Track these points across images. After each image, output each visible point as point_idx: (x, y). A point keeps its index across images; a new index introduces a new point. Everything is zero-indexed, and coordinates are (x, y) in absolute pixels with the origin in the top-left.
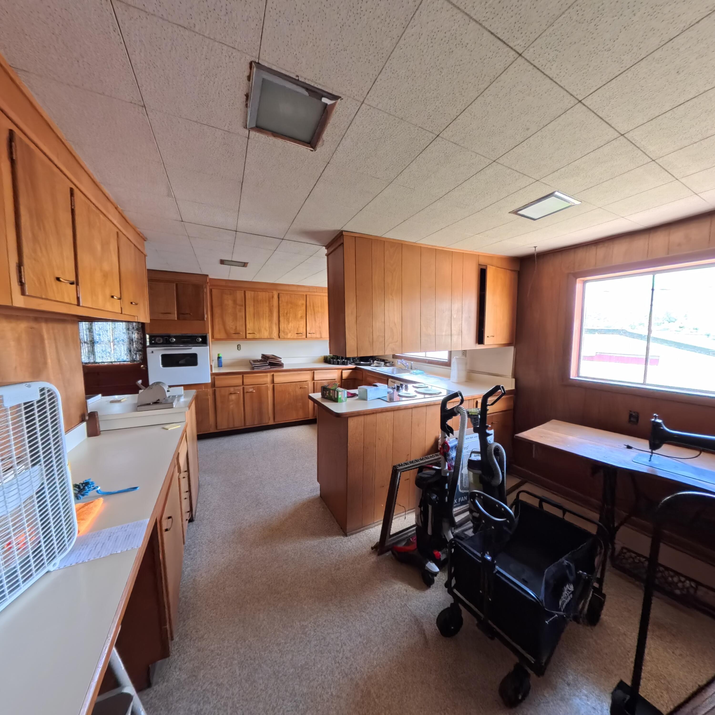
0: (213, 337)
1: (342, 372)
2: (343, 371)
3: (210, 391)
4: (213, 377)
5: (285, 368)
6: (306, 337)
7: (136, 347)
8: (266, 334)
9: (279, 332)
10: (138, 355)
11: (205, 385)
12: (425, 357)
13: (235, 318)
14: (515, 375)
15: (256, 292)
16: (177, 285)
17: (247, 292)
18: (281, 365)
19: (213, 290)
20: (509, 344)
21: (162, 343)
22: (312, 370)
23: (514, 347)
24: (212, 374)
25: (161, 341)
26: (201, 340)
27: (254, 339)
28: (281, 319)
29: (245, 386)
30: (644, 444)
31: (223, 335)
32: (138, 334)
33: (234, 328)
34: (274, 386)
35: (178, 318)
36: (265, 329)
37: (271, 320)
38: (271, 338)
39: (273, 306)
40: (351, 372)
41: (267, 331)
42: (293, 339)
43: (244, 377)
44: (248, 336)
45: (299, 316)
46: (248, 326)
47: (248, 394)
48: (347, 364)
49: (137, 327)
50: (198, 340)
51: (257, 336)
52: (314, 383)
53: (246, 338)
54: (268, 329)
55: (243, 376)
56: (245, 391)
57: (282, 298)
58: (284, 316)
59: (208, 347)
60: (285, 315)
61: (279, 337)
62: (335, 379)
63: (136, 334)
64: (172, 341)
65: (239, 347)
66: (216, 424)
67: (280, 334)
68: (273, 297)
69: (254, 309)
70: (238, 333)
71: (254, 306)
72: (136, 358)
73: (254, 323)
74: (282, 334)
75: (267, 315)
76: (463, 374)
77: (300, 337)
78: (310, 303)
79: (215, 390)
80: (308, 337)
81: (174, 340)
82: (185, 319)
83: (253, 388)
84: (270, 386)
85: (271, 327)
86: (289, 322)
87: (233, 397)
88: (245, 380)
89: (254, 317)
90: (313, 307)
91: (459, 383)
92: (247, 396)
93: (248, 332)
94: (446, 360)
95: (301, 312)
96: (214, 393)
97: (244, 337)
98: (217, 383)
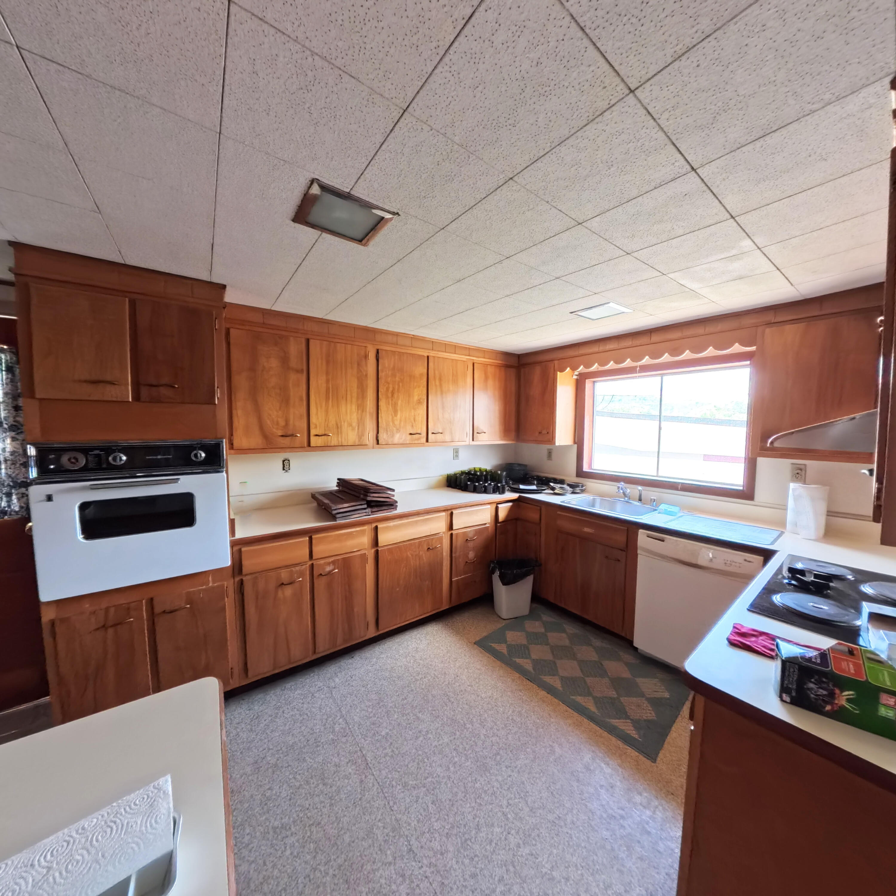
0: (231, 445)
1: (497, 509)
2: (500, 506)
3: (230, 584)
4: (236, 548)
5: (400, 509)
6: (427, 441)
7: (9, 476)
8: (351, 436)
9: (378, 432)
10: (14, 497)
11: (217, 572)
13: (285, 401)
15: (332, 344)
16: (133, 304)
17: (312, 342)
18: (392, 505)
19: (232, 331)
21: (85, 469)
22: (448, 510)
24: (235, 544)
25: (82, 462)
26: (203, 455)
27: (326, 447)
28: (382, 404)
29: (315, 563)
31: (256, 440)
32: (13, 439)
33: (282, 423)
34: (377, 552)
35: (137, 397)
36: (350, 425)
37: (361, 407)
38: (360, 445)
39: (366, 375)
40: (512, 507)
41: (353, 429)
42: (403, 445)
43: (314, 541)
44: (314, 441)
45: (416, 398)
46: (313, 419)
47: (324, 580)
48: (503, 492)
49: (11, 420)
50: (196, 456)
51: (334, 442)
52: (452, 534)
53: (309, 445)
54: (355, 424)
55: (311, 538)
56: (316, 573)
57: (385, 362)
58: (387, 397)
59: (224, 474)
60: (390, 395)
61: (378, 443)
62: (485, 524)
63: (8, 441)
64: (119, 463)
65: (286, 465)
66: (246, 664)
67: (380, 435)
68: (366, 356)
69: (328, 381)
70: (293, 435)
71: (327, 373)
72: (9, 506)
73: (327, 411)
74: (383, 436)
75: (355, 395)
77: (416, 442)
78: (435, 373)
79: (242, 582)
80: (429, 441)
81: (124, 458)
82: (156, 400)
83: (333, 562)
84: (371, 554)
85: (361, 422)
86: (395, 412)
87: (288, 591)
88: (315, 549)
89: (327, 399)
90: (440, 380)
92: (321, 584)
93: (313, 432)
95: (419, 393)
96: (241, 587)
97: (306, 445)
98: (248, 565)
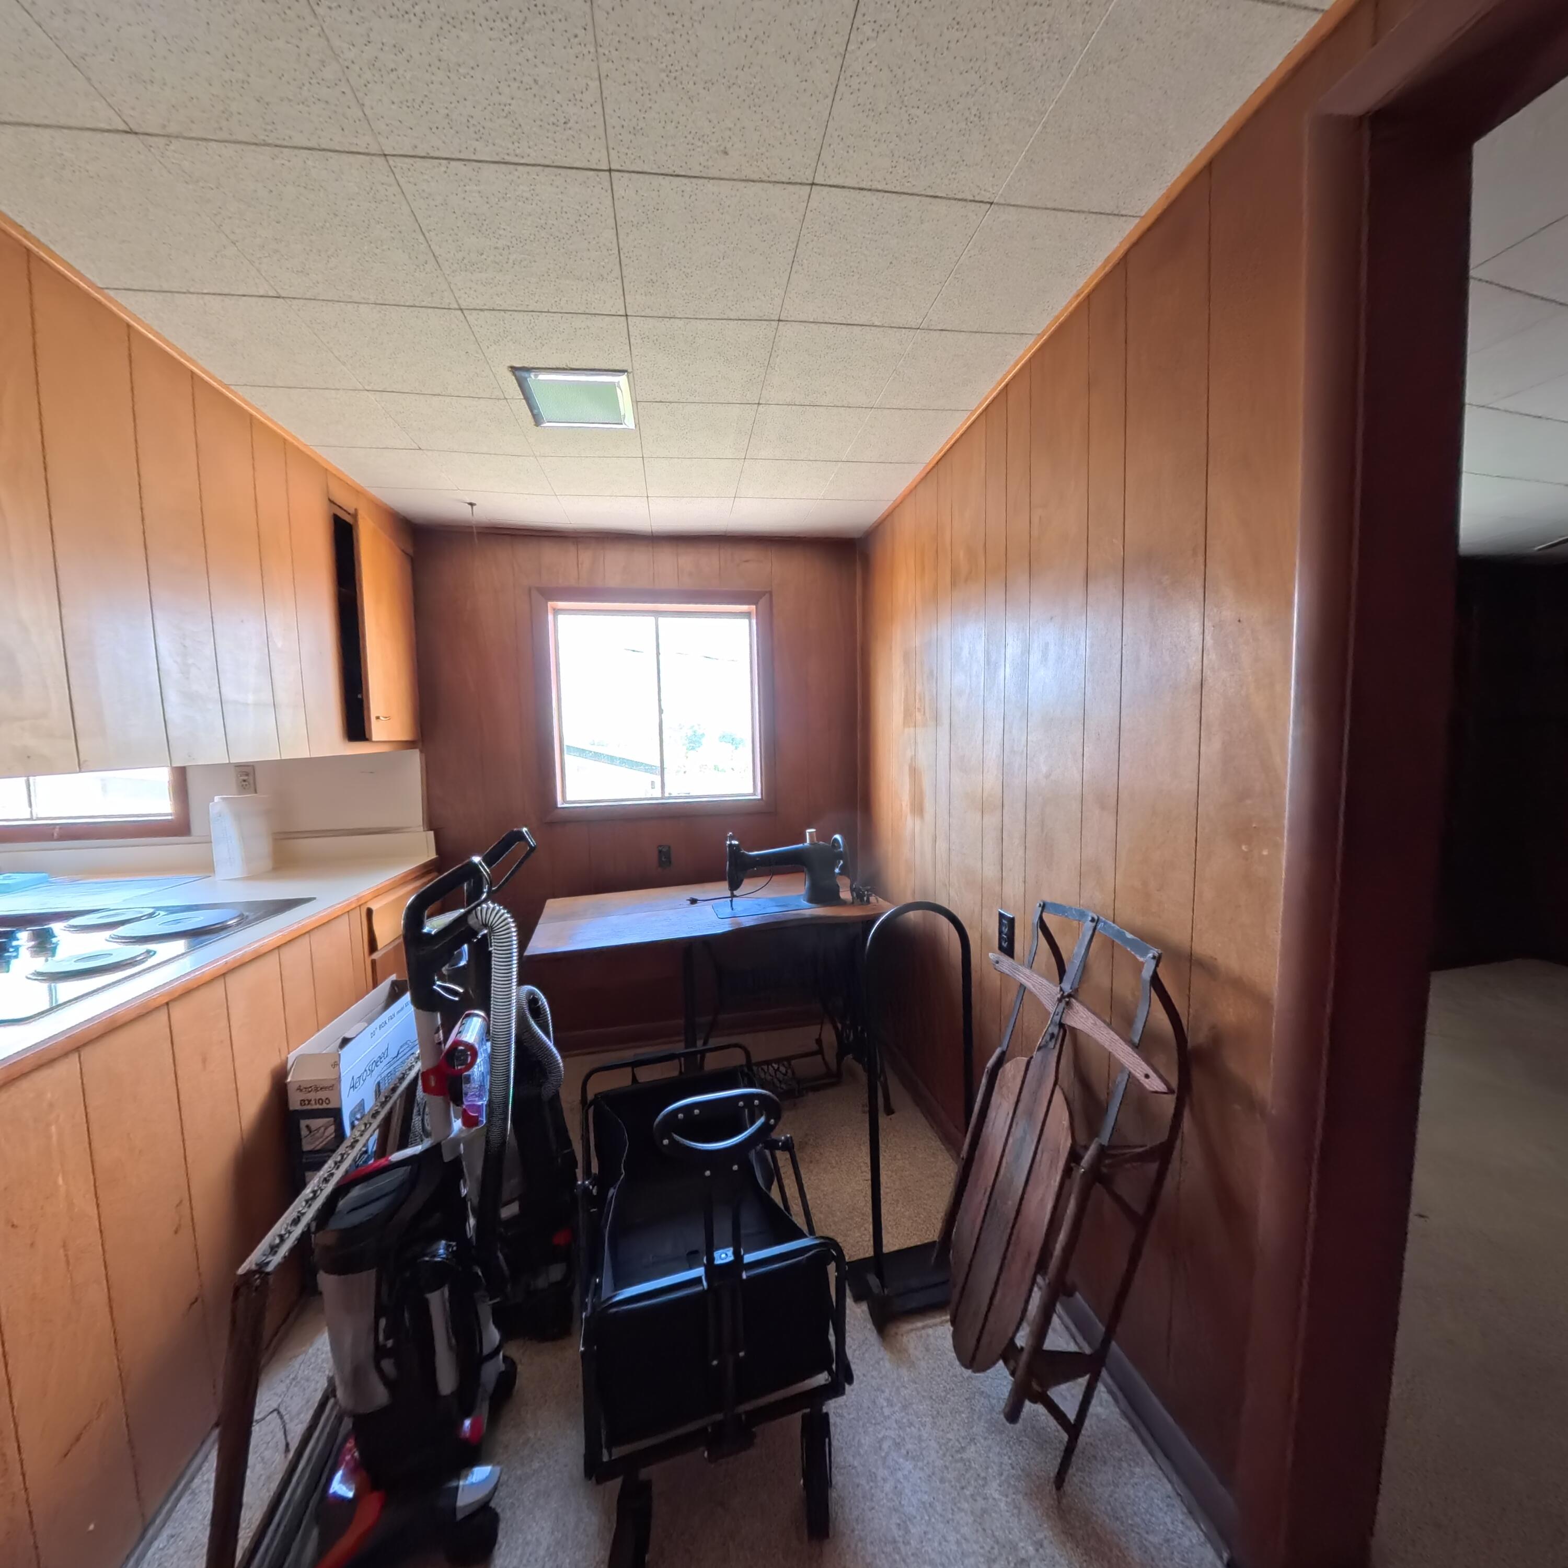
12: (31, 819)
14: (432, 823)
20: (409, 745)
23: (421, 751)
30: (722, 888)
76: (263, 847)
91: (252, 877)
94: (171, 814)
